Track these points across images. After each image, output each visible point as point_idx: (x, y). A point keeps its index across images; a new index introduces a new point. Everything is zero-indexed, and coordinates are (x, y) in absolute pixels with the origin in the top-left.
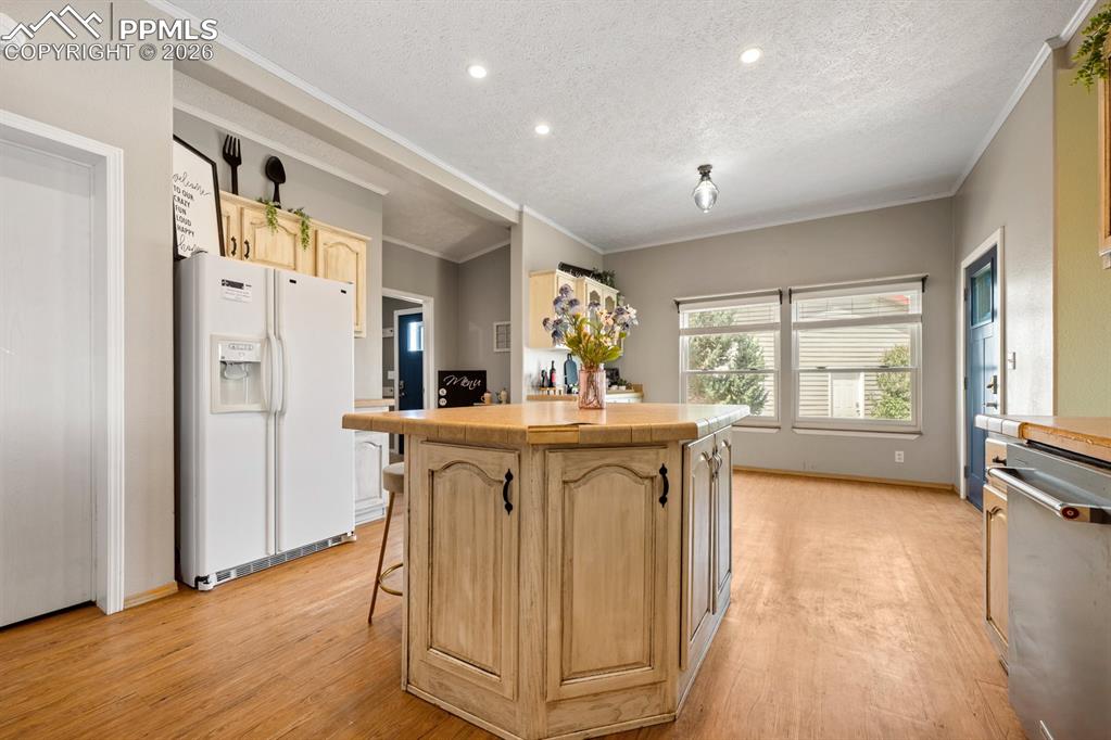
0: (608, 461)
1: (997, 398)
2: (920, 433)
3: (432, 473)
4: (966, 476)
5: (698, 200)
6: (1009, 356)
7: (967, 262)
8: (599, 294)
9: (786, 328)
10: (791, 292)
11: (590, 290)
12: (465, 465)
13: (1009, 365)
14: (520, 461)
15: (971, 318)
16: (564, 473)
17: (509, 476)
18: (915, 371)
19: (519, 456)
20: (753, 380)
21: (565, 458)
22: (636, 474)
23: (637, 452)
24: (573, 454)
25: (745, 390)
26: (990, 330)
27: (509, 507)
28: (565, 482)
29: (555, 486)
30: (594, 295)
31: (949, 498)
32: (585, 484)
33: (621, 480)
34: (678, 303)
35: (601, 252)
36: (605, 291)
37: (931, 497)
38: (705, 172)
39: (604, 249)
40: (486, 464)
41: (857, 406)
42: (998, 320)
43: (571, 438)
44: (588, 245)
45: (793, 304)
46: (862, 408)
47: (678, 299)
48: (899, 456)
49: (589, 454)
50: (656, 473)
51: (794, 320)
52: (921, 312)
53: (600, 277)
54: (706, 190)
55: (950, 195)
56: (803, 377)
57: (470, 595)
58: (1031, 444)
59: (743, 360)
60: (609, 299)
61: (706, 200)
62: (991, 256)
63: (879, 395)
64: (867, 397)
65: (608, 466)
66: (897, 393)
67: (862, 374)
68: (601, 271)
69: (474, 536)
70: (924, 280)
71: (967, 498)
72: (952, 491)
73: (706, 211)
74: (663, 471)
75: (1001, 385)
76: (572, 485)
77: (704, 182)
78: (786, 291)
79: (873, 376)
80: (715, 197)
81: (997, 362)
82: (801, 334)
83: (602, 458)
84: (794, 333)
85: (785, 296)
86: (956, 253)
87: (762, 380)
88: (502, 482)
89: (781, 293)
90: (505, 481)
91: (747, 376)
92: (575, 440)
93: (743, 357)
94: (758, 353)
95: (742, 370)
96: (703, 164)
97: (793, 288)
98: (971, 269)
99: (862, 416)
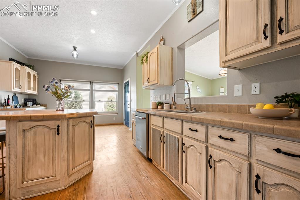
0: (81, 120)
1: (129, 106)
2: (117, 114)
3: (24, 131)
4: (125, 121)
5: (73, 55)
6: (131, 99)
7: (125, 82)
8: (31, 73)
9: (92, 91)
10: (93, 82)
11: (27, 71)
12: (40, 126)
13: (131, 101)
14: (61, 122)
15: (125, 92)
16: (73, 124)
17: (58, 126)
18: (117, 101)
19: (61, 121)
20: (79, 103)
21: (73, 120)
22: (86, 122)
23: (87, 118)
24: (75, 120)
25: (77, 106)
26: (128, 95)
27: (58, 134)
28: (73, 126)
29: (71, 127)
30: (29, 73)
31: (122, 125)
32: (77, 125)
33: (84, 124)
34: (60, 80)
35: (27, 57)
36: (33, 73)
37: (120, 125)
38: (75, 48)
39: (28, 56)
40: (50, 124)
41: (102, 109)
42: (129, 93)
43: (75, 116)
44: (22, 54)
45: (94, 85)
46: (103, 109)
47: (61, 79)
48: (114, 118)
49: (77, 119)
50: (90, 122)
51: (94, 89)
52: (117, 90)
53: (29, 66)
54: (75, 53)
55: (122, 68)
56: (96, 103)
57: (43, 160)
58: (138, 112)
59: (76, 97)
60: (34, 75)
61: (75, 56)
62: (128, 82)
63: (107, 107)
64: (105, 107)
65: (81, 121)
66: (110, 106)
67: (103, 102)
68: (28, 65)
69: (45, 144)
70: (118, 84)
71: (125, 125)
72: (122, 124)
73: (75, 59)
74: (91, 121)
75: (130, 104)
76: (74, 126)
77: (74, 51)
78: (92, 81)
79: (105, 102)
80: (78, 56)
81: (129, 100)
82: (95, 92)
83: (80, 120)
84: (94, 92)
85: (92, 83)
86: (123, 80)
87: (82, 103)
88: (55, 128)
89: (91, 82)
90: (57, 128)
91: (78, 102)
92: (76, 116)
93: (77, 97)
94: (80, 96)
95: (76, 100)
96: (75, 46)
97: (94, 81)
98: (125, 83)
99: (103, 111)
